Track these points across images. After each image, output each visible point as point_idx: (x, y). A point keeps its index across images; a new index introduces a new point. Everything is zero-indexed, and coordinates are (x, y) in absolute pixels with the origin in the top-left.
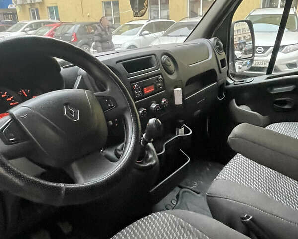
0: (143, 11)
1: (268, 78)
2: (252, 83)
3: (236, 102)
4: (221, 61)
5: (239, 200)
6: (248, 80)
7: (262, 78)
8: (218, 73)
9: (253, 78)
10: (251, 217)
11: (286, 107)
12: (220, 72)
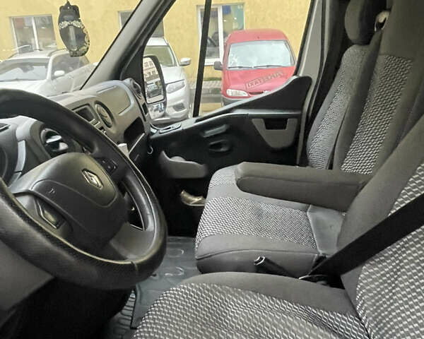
0: (85, 48)
1: (197, 121)
2: (181, 129)
3: (166, 153)
4: (143, 106)
5: (241, 248)
6: (175, 126)
7: (190, 123)
8: (143, 121)
9: (180, 123)
10: (264, 258)
11: (222, 150)
12: (145, 120)
